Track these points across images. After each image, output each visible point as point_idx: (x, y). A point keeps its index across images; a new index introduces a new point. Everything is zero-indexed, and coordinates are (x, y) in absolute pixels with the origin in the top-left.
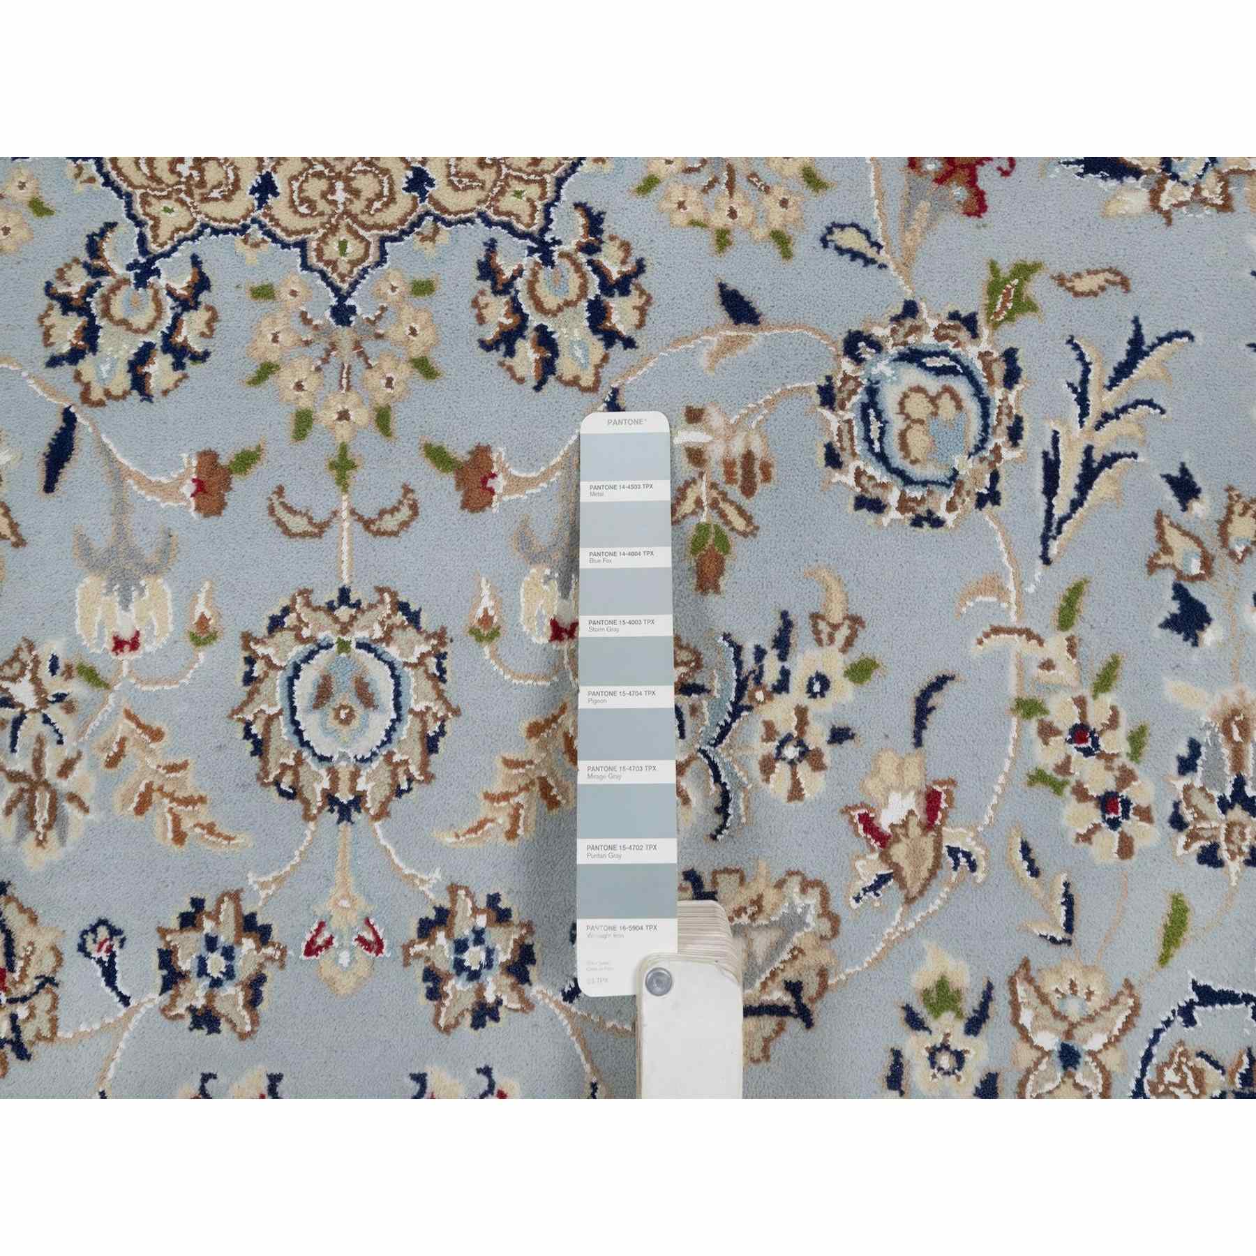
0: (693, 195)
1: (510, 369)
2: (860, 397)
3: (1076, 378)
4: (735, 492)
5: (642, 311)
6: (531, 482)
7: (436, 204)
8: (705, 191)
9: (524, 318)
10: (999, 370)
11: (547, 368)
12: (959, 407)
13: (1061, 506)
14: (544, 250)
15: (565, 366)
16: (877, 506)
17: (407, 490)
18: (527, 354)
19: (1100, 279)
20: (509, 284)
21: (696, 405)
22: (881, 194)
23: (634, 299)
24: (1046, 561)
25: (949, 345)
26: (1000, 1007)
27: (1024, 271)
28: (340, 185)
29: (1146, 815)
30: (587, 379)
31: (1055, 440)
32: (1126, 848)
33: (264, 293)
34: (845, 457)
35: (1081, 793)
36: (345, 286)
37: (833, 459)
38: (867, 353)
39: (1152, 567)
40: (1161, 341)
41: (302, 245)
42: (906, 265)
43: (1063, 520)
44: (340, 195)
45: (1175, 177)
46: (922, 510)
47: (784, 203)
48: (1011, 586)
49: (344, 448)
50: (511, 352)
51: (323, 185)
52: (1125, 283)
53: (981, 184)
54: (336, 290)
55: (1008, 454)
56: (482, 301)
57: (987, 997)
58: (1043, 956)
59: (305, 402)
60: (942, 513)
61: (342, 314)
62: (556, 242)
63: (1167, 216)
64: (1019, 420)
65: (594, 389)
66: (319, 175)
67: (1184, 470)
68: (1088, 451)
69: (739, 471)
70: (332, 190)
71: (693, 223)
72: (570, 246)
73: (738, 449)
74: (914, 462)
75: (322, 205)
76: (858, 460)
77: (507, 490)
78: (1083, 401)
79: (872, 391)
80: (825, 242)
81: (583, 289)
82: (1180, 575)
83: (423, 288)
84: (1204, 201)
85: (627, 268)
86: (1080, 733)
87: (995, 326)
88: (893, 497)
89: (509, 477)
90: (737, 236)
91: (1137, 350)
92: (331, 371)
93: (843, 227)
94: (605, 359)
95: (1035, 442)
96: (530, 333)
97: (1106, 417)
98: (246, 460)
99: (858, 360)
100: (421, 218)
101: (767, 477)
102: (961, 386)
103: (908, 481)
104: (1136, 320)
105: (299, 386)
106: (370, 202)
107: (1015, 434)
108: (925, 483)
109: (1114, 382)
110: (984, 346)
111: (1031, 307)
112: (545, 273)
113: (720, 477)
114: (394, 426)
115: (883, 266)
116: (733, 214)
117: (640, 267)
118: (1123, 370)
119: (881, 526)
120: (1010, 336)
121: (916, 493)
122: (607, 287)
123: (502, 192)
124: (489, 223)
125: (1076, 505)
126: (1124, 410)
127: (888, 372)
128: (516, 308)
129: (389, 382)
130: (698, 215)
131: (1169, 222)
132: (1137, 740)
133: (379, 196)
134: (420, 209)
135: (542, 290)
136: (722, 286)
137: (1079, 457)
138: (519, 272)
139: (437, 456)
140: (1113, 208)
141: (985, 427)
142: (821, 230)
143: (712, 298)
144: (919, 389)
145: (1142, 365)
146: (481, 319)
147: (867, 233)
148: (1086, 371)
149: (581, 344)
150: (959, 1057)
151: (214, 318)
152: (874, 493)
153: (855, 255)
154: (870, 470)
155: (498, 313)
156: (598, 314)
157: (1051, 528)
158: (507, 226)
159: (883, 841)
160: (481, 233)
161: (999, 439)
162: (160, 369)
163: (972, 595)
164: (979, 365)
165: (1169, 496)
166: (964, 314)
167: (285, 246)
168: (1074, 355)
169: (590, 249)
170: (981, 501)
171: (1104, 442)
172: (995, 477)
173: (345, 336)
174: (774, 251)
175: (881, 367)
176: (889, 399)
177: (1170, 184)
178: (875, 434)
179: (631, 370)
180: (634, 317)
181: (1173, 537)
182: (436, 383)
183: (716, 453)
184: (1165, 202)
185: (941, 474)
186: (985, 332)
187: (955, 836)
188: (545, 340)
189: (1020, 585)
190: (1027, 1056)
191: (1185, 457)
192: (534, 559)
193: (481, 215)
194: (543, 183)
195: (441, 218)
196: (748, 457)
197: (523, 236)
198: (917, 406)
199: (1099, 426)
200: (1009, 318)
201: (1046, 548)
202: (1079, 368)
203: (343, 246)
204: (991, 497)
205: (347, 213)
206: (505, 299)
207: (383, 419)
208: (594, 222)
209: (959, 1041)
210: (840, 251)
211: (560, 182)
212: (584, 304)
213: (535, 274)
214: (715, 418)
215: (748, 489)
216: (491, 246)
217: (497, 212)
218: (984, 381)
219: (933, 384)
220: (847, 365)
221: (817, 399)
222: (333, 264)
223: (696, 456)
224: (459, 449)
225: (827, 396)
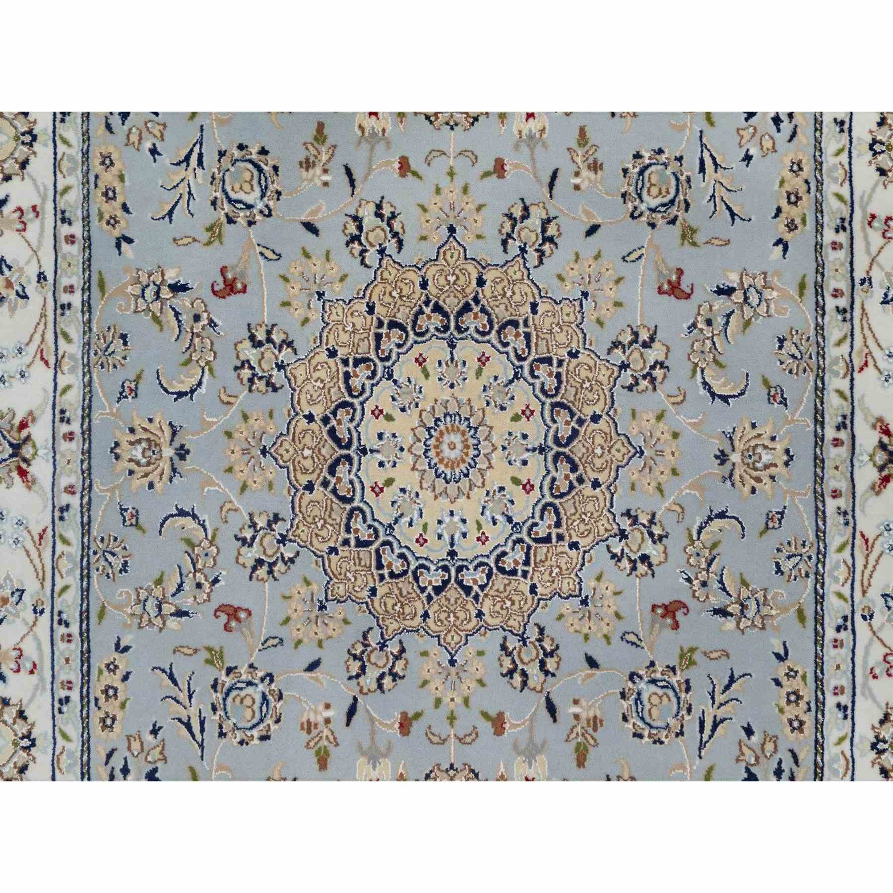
0: (576, 621)
1: (511, 684)
2: (634, 696)
3: (711, 690)
4: (590, 730)
5: (558, 663)
6: (519, 725)
7: (486, 623)
8: (580, 620)
9: (517, 665)
10: (683, 687)
11: (524, 684)
12: (669, 700)
13: (705, 737)
14: (524, 641)
15: (531, 683)
16: (640, 736)
17: (475, 728)
18: (517, 678)
19: (719, 654)
20: (511, 653)
21: (577, 698)
22: (642, 622)
23: (555, 659)
24: (700, 757)
25: (666, 677)
27: (692, 650)
28: (452, 615)
30: (539, 688)
31: (703, 713)
33: (425, 654)
34: (629, 718)
36: (453, 652)
37: (625, 719)
38: (637, 680)
39: (738, 760)
40: (740, 677)
41: (438, 637)
42: (651, 649)
43: (706, 742)
44: (452, 619)
45: (745, 617)
46: (656, 738)
47: (608, 624)
48: (688, 767)
49: (452, 712)
50: (512, 678)
51: (446, 615)
52: (728, 655)
53: (677, 618)
54: (450, 653)
55: (687, 718)
56: (502, 659)
59: (439, 695)
60: (663, 739)
61: (452, 662)
62: (528, 638)
63: (742, 631)
64: (690, 705)
65: (541, 691)
66: (445, 611)
67: (749, 725)
68: (715, 717)
69: (592, 722)
70: (449, 616)
71: (576, 631)
72: (533, 640)
73: (591, 714)
74: (654, 720)
75: (445, 622)
76: (634, 719)
77: (510, 728)
78: (713, 698)
79: (639, 694)
80: (622, 639)
81: (537, 655)
82: (747, 763)
83: (480, 653)
84: (755, 626)
85: (553, 648)
87: (682, 670)
88: (646, 733)
89: (510, 723)
90: (591, 636)
91: (732, 680)
92: (448, 683)
93: (628, 633)
94: (545, 681)
95: (696, 713)
96: (518, 671)
97: (721, 705)
98: (418, 716)
99: (634, 683)
100: (480, 628)
101: (602, 725)
102: (670, 693)
103: (651, 727)
104: (731, 669)
105: (437, 689)
106: (462, 621)
107: (689, 710)
108: (657, 728)
109: (724, 692)
110: (678, 678)
111: (695, 663)
112: (524, 649)
113: (585, 725)
114: (470, 704)
115: (643, 648)
116: (590, 628)
117: (557, 647)
118: (727, 687)
119: (641, 743)
120: (687, 674)
121: (654, 731)
122: (546, 655)
123: (509, 619)
124: (504, 630)
125: (711, 737)
126: (727, 702)
127: (645, 687)
128: (513, 662)
129: (469, 688)
130: (578, 629)
131: (743, 633)
133: (466, 619)
134: (480, 624)
135: (523, 656)
136: (586, 654)
137: (712, 719)
138: (515, 648)
139: (485, 715)
140: (724, 628)
141: (679, 707)
142: (621, 634)
143: (583, 658)
144: (655, 694)
145: (734, 685)
146: (501, 665)
147: (637, 635)
148: (714, 688)
149: (537, 675)
151: (407, 663)
152: (639, 731)
153: (633, 643)
154: (638, 723)
155: (507, 664)
156: (542, 664)
157: (702, 745)
158: (511, 631)
160: (501, 633)
161: (684, 712)
162: (387, 681)
163: (674, 770)
164: (676, 685)
165: (743, 734)
166: (671, 666)
167: (432, 637)
168: (710, 681)
169: (540, 640)
170: (677, 735)
171: (721, 713)
172: (682, 726)
173: (453, 670)
174: (604, 642)
175: (642, 685)
176: (645, 697)
177: (743, 619)
178: (640, 710)
179: (554, 685)
180: (555, 665)
181: (745, 749)
182: (485, 689)
183: (584, 716)
184: (742, 626)
185: (663, 724)
186: (678, 672)
188: (524, 674)
189: (691, 766)
191: (749, 720)
192: (519, 754)
193: (502, 627)
194: (523, 616)
195: (488, 628)
196: (595, 718)
197: (516, 635)
198: (655, 700)
199: (719, 708)
200: (687, 668)
201: (700, 752)
202: (712, 686)
203: (453, 637)
204: (681, 733)
205: (454, 625)
206: (510, 658)
207: (466, 701)
208: (542, 631)
210: (628, 642)
211: (529, 616)
212: (538, 661)
213: (520, 649)
214: (583, 703)
215: (595, 730)
216: (505, 638)
217: (508, 626)
218: (678, 691)
219: (660, 692)
220: (630, 684)
221: (619, 696)
222: (449, 644)
223: (577, 717)
224: (493, 713)
225: (623, 695)
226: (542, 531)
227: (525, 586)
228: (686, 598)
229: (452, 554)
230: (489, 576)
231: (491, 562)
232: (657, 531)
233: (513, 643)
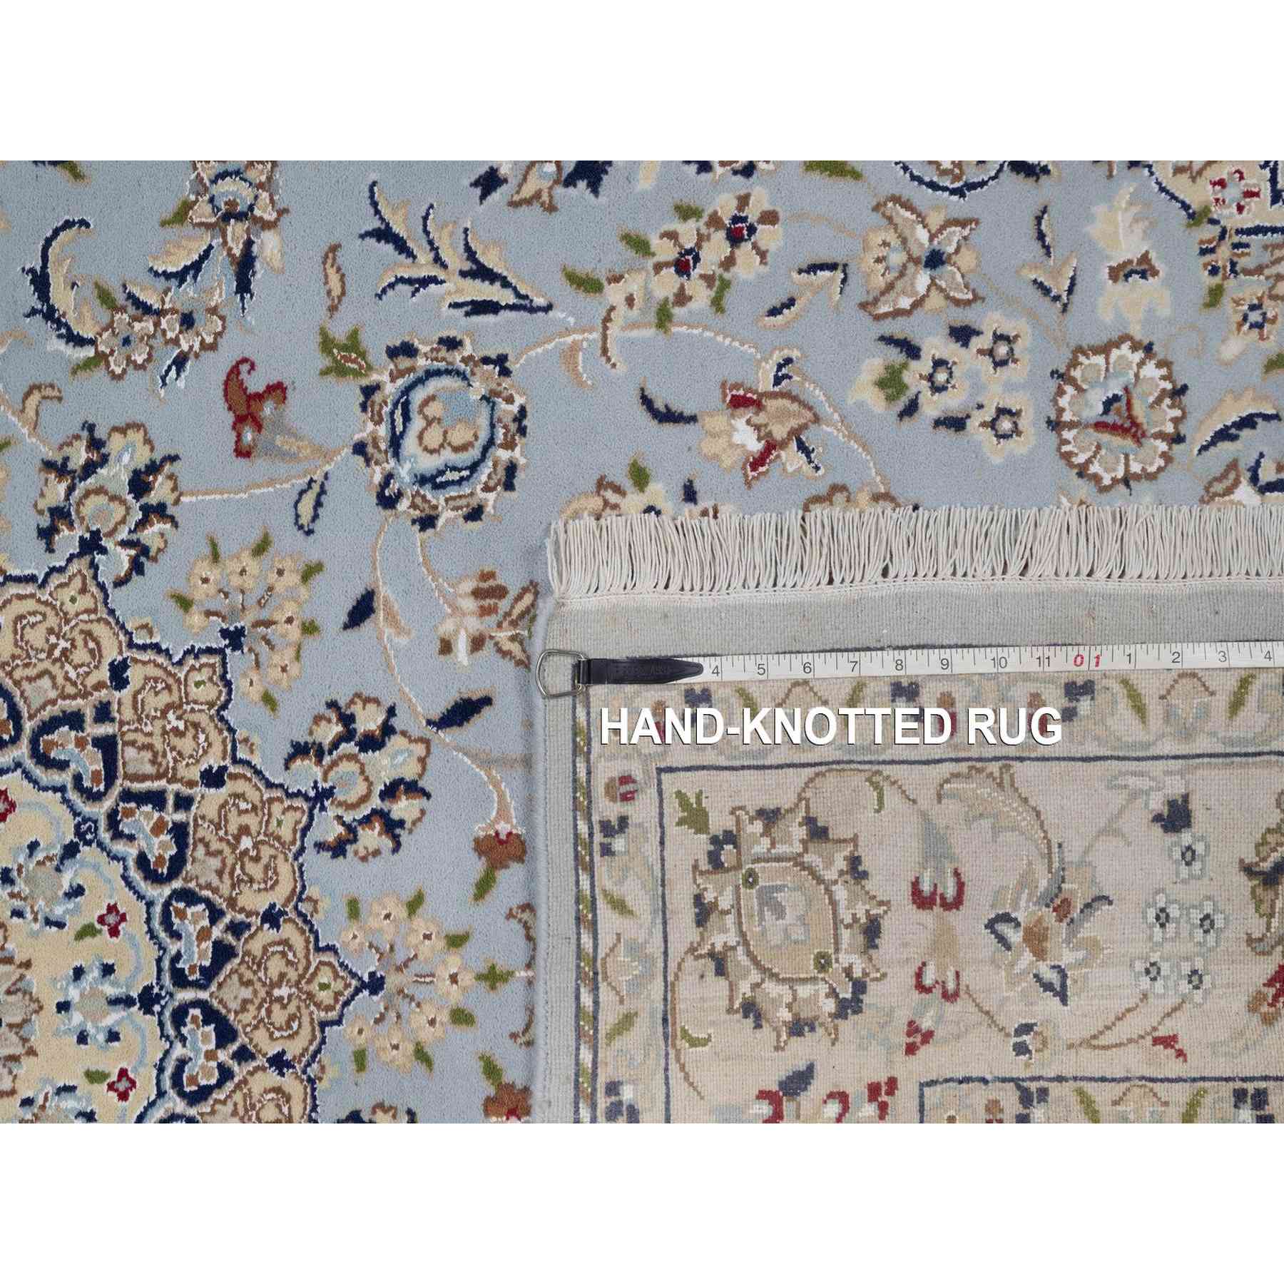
0: (276, 659)
1: (414, 823)
2: (427, 491)
3: (407, 289)
4: (504, 605)
5: (367, 701)
6: (501, 796)
7: (288, 900)
8: (272, 648)
9: (374, 812)
10: (404, 362)
11: (413, 788)
12: (432, 398)
13: (507, 297)
14: (322, 796)
15: (410, 772)
16: (511, 469)
17: (510, 915)
18: (403, 808)
19: (331, 272)
20: (350, 829)
21: (437, 645)
22: (271, 482)
23: (357, 709)
24: (549, 308)
25: (386, 410)
26: (896, 328)
27: (327, 344)
28: (277, 992)
29: (743, 201)
30: (420, 749)
31: (455, 306)
32: (770, 218)
33: (360, 1059)
34: (474, 503)
35: (729, 263)
36: (354, 983)
37: (475, 514)
38: (394, 486)
39: (551, 208)
40: (377, 212)
41: (323, 1025)
42: (328, 456)
43: (518, 295)
44: (283, 992)
45: (251, 208)
46: (513, 427)
47: (280, 573)
48: (569, 339)
49: (480, 977)
50: (401, 823)
51: (276, 1008)
52: (334, 249)
53: (261, 389)
54: (358, 991)
55: (468, 350)
56: (362, 852)
57: (888, 340)
58: (857, 292)
59: (444, 1017)
60: (515, 409)
61: (375, 984)
62: (315, 787)
63: (282, 212)
64: (441, 341)
65: (427, 742)
66: (269, 1012)
67: (475, 184)
68: (464, 274)
69: (488, 602)
70: (280, 999)
71: (298, 657)
72: (318, 772)
73: (470, 604)
74: (476, 437)
75: (292, 1008)
76: (475, 490)
77: (508, 821)
78: (425, 282)
79: (423, 480)
80: (310, 532)
81: (351, 757)
82: (556, 182)
83: (354, 909)
84: (269, 179)
85: (334, 718)
86: (682, 267)
87: (370, 368)
88: (504, 455)
89: (496, 821)
90: (307, 616)
91: (384, 234)
92: (420, 992)
93: (298, 516)
94: (404, 733)
95: (458, 324)
96: (385, 806)
97: (437, 259)
98: (491, 1070)
99: (400, 495)
100: (300, 914)
101: (491, 575)
102: (418, 396)
103: (491, 442)
104: (362, 237)
105: (432, 1022)
106: (289, 963)
107: (452, 344)
108: (492, 426)
109: (410, 254)
110: (385, 378)
111: (354, 335)
112: (340, 795)
113: (492, 620)
114: (461, 931)
115: (326, 477)
116: (289, 620)
117: (332, 705)
118: (401, 246)
119: (527, 465)
120: (377, 354)
121: (500, 432)
122: (348, 736)
123: (278, 838)
124: (302, 850)
125: (506, 284)
126: (431, 243)
127: (407, 466)
128: (367, 821)
129: (427, 937)
130: (291, 652)
131: (286, 211)
132: (686, 213)
133: (284, 954)
134: (293, 915)
135: (352, 797)
136: (346, 627)
137: (469, 282)
138: (339, 818)
139: (483, 887)
140: (277, 264)
141: (448, 372)
142: (300, 534)
143: (353, 634)
144: (420, 437)
145: (397, 228)
146: (377, 853)
147: (302, 493)
148: (401, 280)
149: (393, 757)
150: (939, 363)
151: (382, 1105)
152: (501, 473)
153: (318, 504)
154: (484, 478)
155: (371, 837)
157: (524, 305)
158: (305, 831)
159: (771, 447)
160: (310, 856)
161: (456, 357)
163: (578, 375)
164: (400, 382)
165: (497, 196)
166: (362, 399)
167: (323, 1042)
168: (390, 292)
169: (320, 755)
170: (505, 372)
171: (455, 259)
172: (486, 360)
173: (392, 981)
174: (318, 579)
175: (404, 473)
176: (429, 464)
177: (257, 212)
178: (455, 476)
179: (412, 707)
180: (371, 707)
181: (528, 191)
182: (426, 891)
183: (474, 624)
184: (270, 216)
185: (485, 410)
186: (374, 378)
187: (765, 382)
188: (390, 792)
189: (568, 331)
190: (936, 300)
191: (466, 182)
193: (296, 858)
194: (271, 801)
195: (299, 895)
196: (477, 593)
197: (311, 817)
198: (434, 437)
199: (444, 266)
200: (363, 355)
201: (540, 309)
202: (400, 287)
203: (324, 987)
204: (501, 361)
205: (298, 983)
206: (360, 831)
207: (456, 941)
208: (300, 750)
209: (924, 366)
210: (315, 517)
211: (270, 785)
212: (362, 756)
213: (340, 804)
214: (447, 627)
215: (500, 592)
216: (320, 846)
217: (293, 843)
218: (412, 377)
219: (417, 423)
220: (403, 505)
221: (430, 532)
222: (337, 995)
223: (477, 643)
224: (477, 866)
225: (427, 522)
226: (91, 762)
227: (210, 800)
228: (217, 366)
229: (148, 1000)
230: (189, 897)
231: (160, 893)
232: (80, 455)
233: (328, 828)
